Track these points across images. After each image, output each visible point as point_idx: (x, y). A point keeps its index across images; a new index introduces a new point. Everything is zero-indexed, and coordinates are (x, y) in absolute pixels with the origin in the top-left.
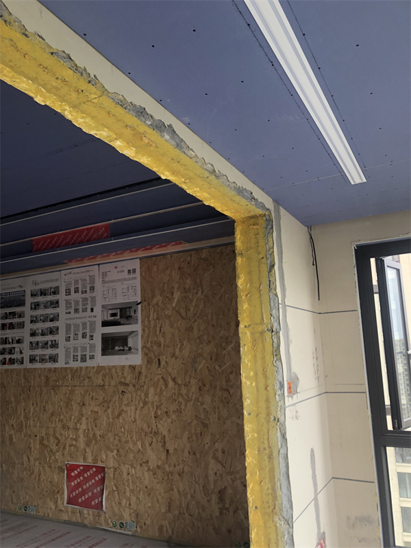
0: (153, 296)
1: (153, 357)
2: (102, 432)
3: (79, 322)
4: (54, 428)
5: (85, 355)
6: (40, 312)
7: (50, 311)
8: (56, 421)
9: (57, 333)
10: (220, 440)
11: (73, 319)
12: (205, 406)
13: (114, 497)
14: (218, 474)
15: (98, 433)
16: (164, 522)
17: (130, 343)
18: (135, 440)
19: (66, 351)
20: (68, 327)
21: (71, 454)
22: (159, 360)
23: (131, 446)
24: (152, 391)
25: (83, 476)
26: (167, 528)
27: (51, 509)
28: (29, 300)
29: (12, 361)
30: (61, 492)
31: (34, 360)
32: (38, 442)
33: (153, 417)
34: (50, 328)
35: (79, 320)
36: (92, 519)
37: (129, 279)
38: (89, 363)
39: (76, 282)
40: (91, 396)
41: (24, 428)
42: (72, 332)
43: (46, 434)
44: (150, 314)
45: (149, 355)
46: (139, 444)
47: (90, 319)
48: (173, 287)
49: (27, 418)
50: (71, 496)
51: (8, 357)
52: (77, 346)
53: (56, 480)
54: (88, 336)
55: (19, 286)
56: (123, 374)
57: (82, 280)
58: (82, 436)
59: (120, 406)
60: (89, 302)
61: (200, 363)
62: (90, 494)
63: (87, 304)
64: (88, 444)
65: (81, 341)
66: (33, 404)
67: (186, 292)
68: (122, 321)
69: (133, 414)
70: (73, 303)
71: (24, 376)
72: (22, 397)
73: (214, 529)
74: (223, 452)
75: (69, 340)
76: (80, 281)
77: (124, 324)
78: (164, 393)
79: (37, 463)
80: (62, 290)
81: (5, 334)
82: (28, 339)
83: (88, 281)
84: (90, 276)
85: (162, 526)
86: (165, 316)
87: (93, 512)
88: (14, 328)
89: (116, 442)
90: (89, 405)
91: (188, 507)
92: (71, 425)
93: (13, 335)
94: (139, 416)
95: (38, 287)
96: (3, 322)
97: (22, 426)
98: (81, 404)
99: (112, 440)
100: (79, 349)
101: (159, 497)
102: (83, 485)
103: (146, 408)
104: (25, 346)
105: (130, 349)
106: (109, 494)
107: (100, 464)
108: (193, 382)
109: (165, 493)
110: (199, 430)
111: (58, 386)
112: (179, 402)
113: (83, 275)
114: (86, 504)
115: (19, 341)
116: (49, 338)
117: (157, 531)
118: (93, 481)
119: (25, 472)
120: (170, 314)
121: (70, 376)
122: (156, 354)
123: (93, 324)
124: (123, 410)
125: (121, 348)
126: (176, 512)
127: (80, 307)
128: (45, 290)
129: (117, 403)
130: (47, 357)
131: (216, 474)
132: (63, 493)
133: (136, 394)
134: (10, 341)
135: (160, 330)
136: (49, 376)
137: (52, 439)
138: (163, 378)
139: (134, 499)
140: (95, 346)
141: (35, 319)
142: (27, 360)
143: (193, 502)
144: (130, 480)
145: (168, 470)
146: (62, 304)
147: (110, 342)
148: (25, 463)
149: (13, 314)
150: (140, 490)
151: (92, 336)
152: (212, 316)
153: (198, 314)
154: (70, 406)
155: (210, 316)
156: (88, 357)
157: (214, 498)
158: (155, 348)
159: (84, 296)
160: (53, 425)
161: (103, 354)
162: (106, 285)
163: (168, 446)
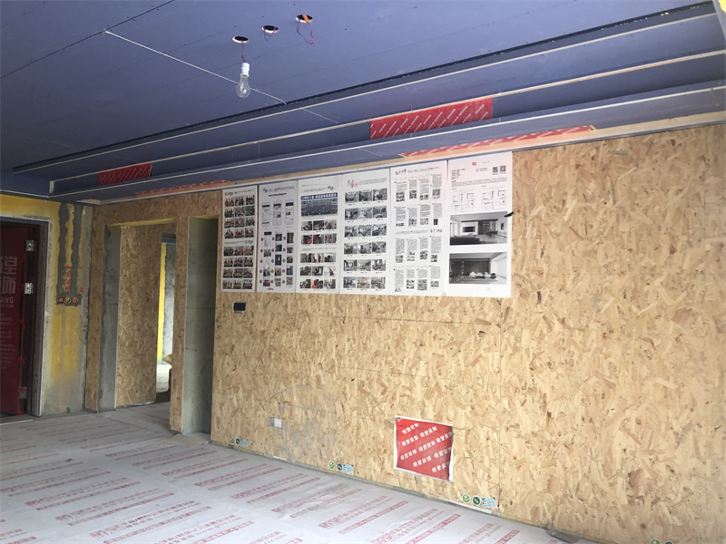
0: (533, 205)
1: (530, 289)
2: (449, 381)
3: (415, 237)
4: (379, 372)
5: (425, 281)
6: (359, 222)
7: (374, 222)
8: (381, 364)
9: (384, 251)
10: (635, 407)
11: (408, 233)
12: (611, 360)
13: (466, 465)
14: (628, 451)
15: (443, 383)
16: (540, 503)
17: (494, 267)
18: (499, 395)
19: (397, 275)
20: (400, 244)
21: (403, 406)
22: (539, 293)
23: (493, 404)
24: (526, 335)
25: (419, 436)
26: (544, 510)
27: (375, 471)
28: (343, 206)
29: (319, 284)
30: (388, 452)
31: (351, 284)
32: (356, 388)
33: (528, 368)
34: (374, 244)
35: (415, 234)
36: (433, 489)
37: (495, 181)
38: (430, 292)
39: (413, 183)
40: (433, 335)
41: (337, 368)
42: (406, 250)
43: (367, 379)
44: (526, 230)
45: (524, 286)
46: (505, 402)
47: (432, 234)
48: (566, 194)
49: (340, 356)
50: (402, 458)
51: (313, 278)
52: (412, 268)
53: (382, 437)
54: (429, 257)
55: (329, 187)
56: (482, 309)
57: (422, 181)
58: (419, 385)
59: (477, 350)
60: (432, 211)
61: (606, 301)
62: (429, 458)
63: (429, 213)
64: (428, 395)
65: (418, 261)
66: (349, 340)
67: (586, 201)
68: (482, 238)
69: (496, 362)
70: (407, 211)
71: (336, 303)
72: (333, 330)
73: (619, 520)
74: (639, 423)
75: (401, 261)
76: (418, 181)
77: (484, 243)
78: (546, 339)
79: (355, 413)
80: (392, 195)
81: (309, 250)
82: (341, 257)
83: (431, 183)
84: (434, 176)
85: (537, 508)
86: (551, 233)
87: (435, 481)
88: (320, 242)
89: (470, 396)
90: (430, 345)
91: (578, 489)
92: (404, 369)
93: (320, 252)
94: (506, 366)
95: (356, 190)
96: (306, 234)
97: (333, 366)
98: (419, 344)
99: (463, 393)
100: (416, 272)
101: (534, 473)
102: (419, 446)
103: (517, 355)
104: (338, 266)
105: (493, 276)
106: (458, 461)
107: (446, 423)
108: (593, 325)
109: (543, 467)
110: (600, 391)
111: (385, 320)
112: (569, 352)
113: (424, 173)
114: (425, 470)
115: (328, 259)
116: (372, 256)
117: (529, 512)
118: (433, 443)
119: (338, 424)
120: (558, 231)
121: (402, 307)
122: (535, 285)
123: (436, 241)
124: (481, 356)
125: (480, 274)
126: (560, 494)
127: (418, 218)
128: (366, 193)
129: (472, 346)
130: (370, 281)
131: (625, 450)
132: (392, 454)
133: (502, 337)
134: (316, 258)
135: (542, 253)
136: (372, 305)
137: (376, 386)
138: (544, 317)
139: (495, 471)
140: (439, 271)
141: (351, 231)
142: (339, 284)
143: (587, 484)
144: (491, 448)
145: (548, 438)
146: (391, 213)
147: (463, 266)
148: (338, 412)
149: (320, 224)
150: (505, 461)
151: (435, 257)
152: (629, 235)
153: (606, 233)
154: (401, 345)
155: (625, 236)
156: (429, 284)
157: (621, 482)
158: (533, 277)
159: (424, 202)
160: (377, 368)
161: (451, 282)
162: (458, 188)
163: (550, 408)
